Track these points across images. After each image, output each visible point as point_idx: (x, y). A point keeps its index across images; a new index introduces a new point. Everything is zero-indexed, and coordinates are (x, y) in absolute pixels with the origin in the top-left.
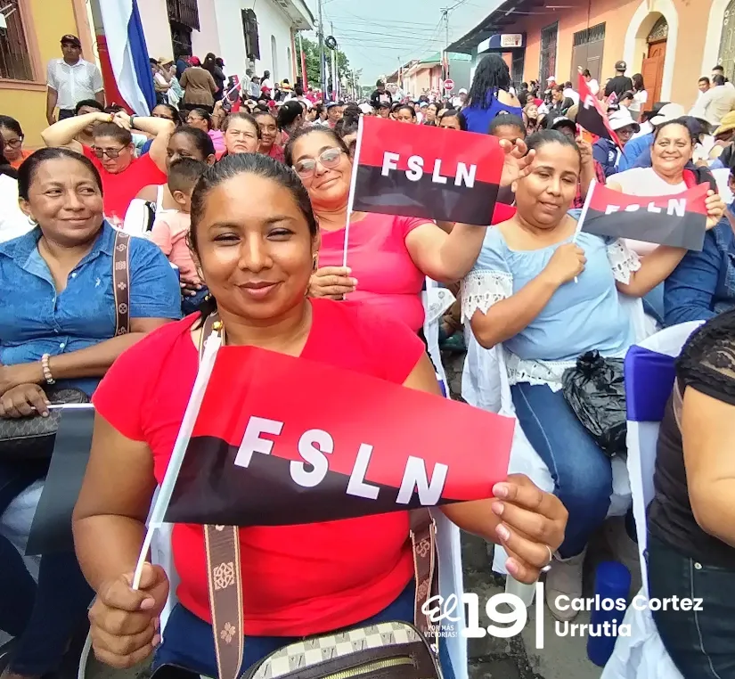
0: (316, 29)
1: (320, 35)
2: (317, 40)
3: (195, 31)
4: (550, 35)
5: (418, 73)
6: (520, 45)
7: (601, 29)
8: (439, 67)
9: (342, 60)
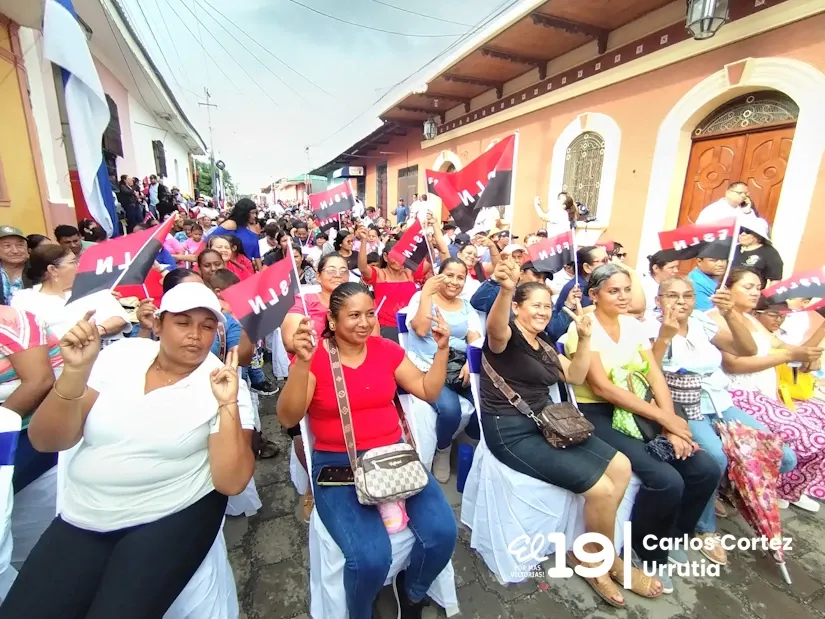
0: (208, 155)
1: (212, 159)
2: (209, 162)
3: (119, 158)
4: (382, 169)
5: (288, 187)
6: (362, 174)
7: (415, 168)
8: (303, 184)
9: (226, 176)
